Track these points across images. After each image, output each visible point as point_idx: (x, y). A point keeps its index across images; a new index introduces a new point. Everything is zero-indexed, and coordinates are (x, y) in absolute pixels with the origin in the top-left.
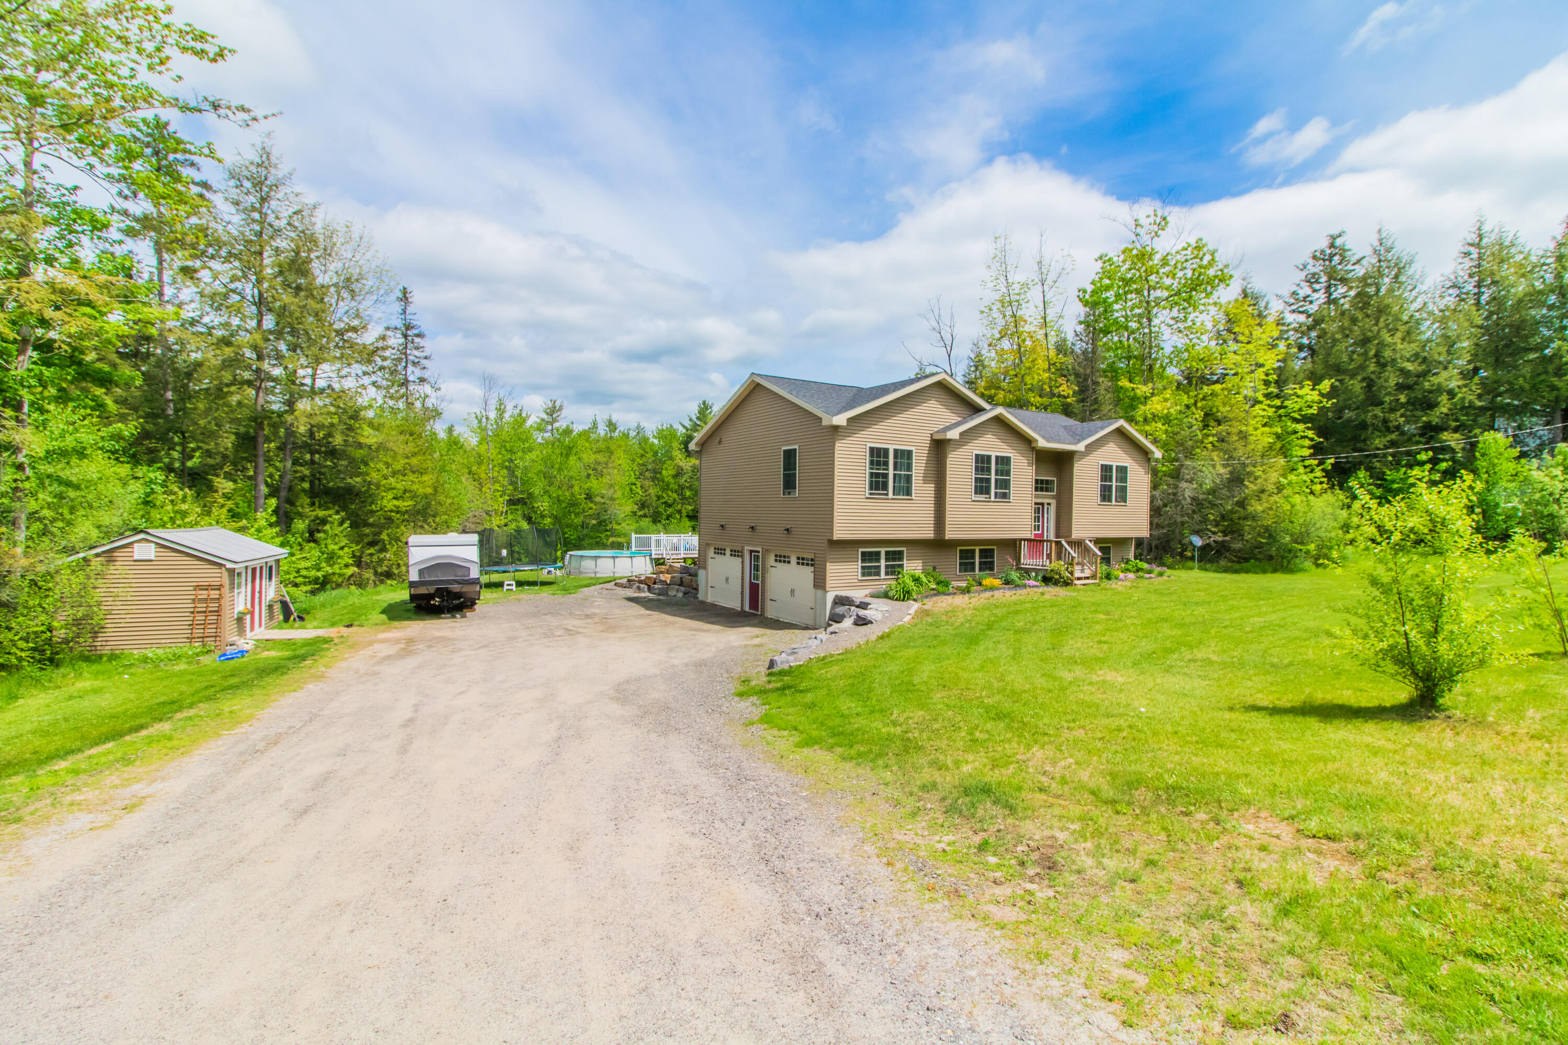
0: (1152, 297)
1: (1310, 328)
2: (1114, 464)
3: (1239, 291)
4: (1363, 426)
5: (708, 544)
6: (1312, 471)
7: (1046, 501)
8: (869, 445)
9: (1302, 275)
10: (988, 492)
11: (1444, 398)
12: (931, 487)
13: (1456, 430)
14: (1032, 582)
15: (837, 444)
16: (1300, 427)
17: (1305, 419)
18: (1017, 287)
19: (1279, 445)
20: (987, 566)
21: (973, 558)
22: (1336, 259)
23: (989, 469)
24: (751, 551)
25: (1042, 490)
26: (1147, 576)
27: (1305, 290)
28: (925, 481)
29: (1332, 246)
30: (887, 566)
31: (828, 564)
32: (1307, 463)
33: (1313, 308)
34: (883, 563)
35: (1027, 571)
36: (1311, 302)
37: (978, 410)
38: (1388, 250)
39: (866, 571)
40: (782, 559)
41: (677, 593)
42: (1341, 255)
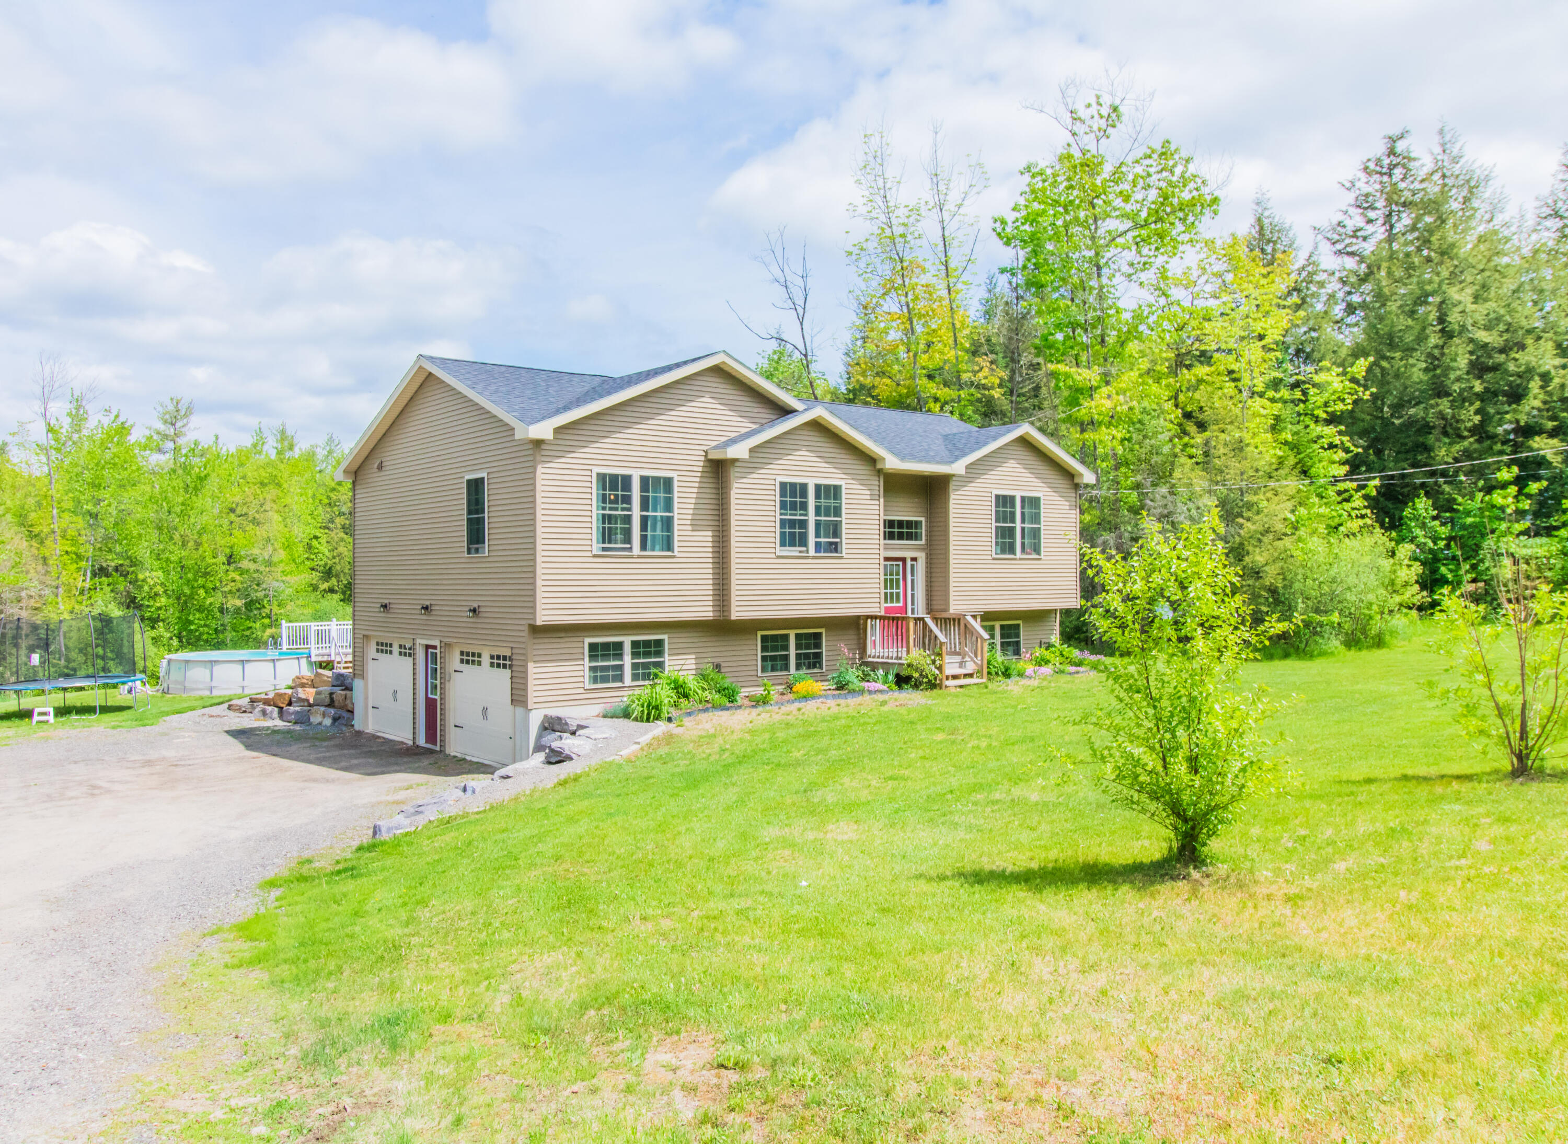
0: (1100, 232)
1: (1363, 280)
2: (1018, 495)
3: (1252, 220)
4: (1426, 428)
5: (366, 637)
6: (1347, 500)
7: (908, 554)
8: (597, 470)
9: (1350, 197)
10: (803, 542)
11: (1535, 385)
12: (706, 537)
13: (1553, 434)
14: (879, 686)
15: (540, 470)
16: (1330, 430)
17: (1332, 420)
18: (902, 212)
19: (1292, 460)
20: (811, 661)
21: (786, 648)
22: (1398, 173)
23: (804, 506)
24: (428, 647)
25: (901, 536)
26: (1073, 669)
27: (1356, 220)
28: (695, 527)
29: (1392, 152)
30: (635, 666)
31: (531, 665)
32: (1341, 486)
33: (1368, 248)
34: (628, 660)
35: (874, 666)
36: (1365, 239)
37: (785, 411)
38: (1455, 160)
39: (599, 675)
40: (470, 658)
41: (322, 719)
42: (1404, 166)
